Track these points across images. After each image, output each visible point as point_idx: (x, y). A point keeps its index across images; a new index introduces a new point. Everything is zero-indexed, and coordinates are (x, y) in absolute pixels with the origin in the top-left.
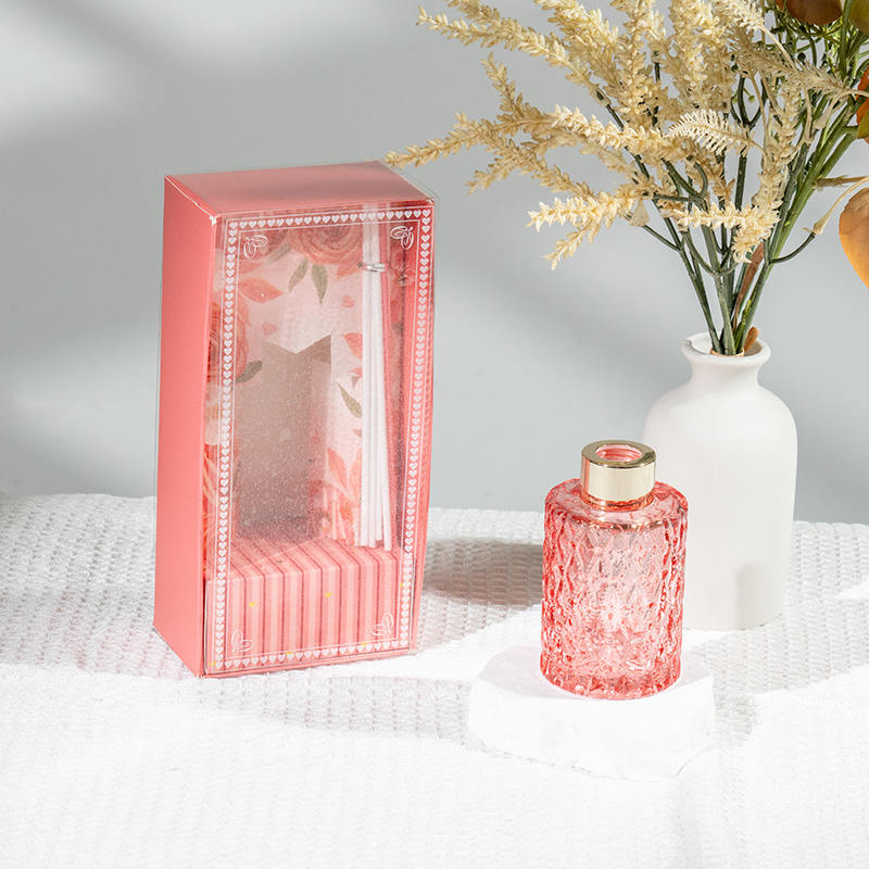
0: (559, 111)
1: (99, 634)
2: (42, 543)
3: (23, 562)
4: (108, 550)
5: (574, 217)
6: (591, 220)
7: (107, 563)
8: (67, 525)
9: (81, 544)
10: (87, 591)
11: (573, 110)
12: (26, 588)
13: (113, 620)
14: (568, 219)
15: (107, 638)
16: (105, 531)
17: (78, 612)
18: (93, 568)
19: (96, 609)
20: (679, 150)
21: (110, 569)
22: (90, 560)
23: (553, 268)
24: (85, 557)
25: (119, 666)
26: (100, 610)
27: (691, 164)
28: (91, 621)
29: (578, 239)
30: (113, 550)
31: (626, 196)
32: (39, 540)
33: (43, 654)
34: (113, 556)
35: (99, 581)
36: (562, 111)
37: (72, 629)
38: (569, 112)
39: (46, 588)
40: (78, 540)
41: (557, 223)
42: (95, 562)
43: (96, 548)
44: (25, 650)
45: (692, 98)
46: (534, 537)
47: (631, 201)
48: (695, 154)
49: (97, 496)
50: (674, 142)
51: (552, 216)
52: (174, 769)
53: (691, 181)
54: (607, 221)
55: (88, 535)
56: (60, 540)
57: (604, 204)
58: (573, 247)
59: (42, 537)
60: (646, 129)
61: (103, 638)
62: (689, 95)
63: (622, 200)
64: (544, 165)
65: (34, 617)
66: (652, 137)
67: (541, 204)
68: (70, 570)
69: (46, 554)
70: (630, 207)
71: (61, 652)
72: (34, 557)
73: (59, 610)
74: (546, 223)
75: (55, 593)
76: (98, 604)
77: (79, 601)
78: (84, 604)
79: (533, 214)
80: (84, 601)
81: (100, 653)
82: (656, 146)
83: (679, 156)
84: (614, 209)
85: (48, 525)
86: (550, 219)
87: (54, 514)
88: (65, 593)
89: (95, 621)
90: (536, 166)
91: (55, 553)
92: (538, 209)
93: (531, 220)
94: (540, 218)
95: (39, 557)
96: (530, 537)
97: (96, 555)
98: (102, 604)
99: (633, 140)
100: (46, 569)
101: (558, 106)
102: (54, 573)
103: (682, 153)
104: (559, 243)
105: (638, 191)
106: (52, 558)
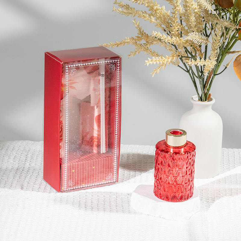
0: (154, 32)
1: (27, 180)
2: (11, 155)
3: (6, 160)
4: (30, 156)
5: (158, 62)
6: (163, 63)
7: (29, 160)
8: (18, 149)
9: (22, 155)
10: (24, 168)
11: (158, 32)
12: (7, 167)
13: (31, 176)
14: (157, 63)
15: (29, 181)
16: (29, 151)
17: (21, 173)
18: (25, 161)
19: (26, 173)
20: (188, 43)
21: (30, 162)
22: (25, 159)
23: (153, 77)
24: (23, 158)
25: (33, 189)
26: (27, 173)
27: (192, 48)
28: (25, 176)
29: (160, 68)
30: (31, 156)
31: (173, 56)
32: (10, 153)
33: (11, 185)
34: (31, 158)
35: (27, 165)
36: (155, 32)
37: (20, 178)
38: (157, 33)
39: (12, 167)
40: (21, 153)
41: (153, 64)
42: (26, 160)
43: (26, 156)
44: (6, 184)
45: (192, 29)
46: (149, 153)
47: (174, 58)
48: (193, 45)
49: (27, 141)
50: (187, 41)
51: (152, 62)
52: (49, 218)
53: (192, 52)
54: (168, 63)
55: (24, 152)
56: (16, 153)
57: (167, 59)
58: (158, 71)
59: (11, 153)
60: (179, 38)
61: (28, 181)
62: (191, 28)
63: (172, 57)
64: (151, 50)
65: (9, 175)
66: (180, 40)
67: (149, 58)
68: (19, 162)
69: (12, 157)
70: (174, 59)
71: (16, 185)
72: (9, 158)
73: (16, 173)
74: (150, 64)
75: (15, 168)
76: (27, 171)
77: (21, 170)
78: (23, 171)
79: (146, 61)
80: (23, 170)
81: (27, 185)
82: (181, 43)
83: (188, 45)
84: (170, 60)
85: (13, 149)
86: (151, 63)
87: (14, 146)
88: (18, 168)
89: (26, 176)
90: (149, 51)
91: (15, 157)
92: (148, 60)
93: (146, 63)
94: (148, 62)
95: (10, 158)
96: (148, 153)
97: (26, 158)
98: (28, 171)
99: (175, 41)
100: (12, 162)
101: (153, 31)
102: (15, 163)
103: (189, 44)
104: (154, 69)
105: (177, 55)
106: (14, 159)
